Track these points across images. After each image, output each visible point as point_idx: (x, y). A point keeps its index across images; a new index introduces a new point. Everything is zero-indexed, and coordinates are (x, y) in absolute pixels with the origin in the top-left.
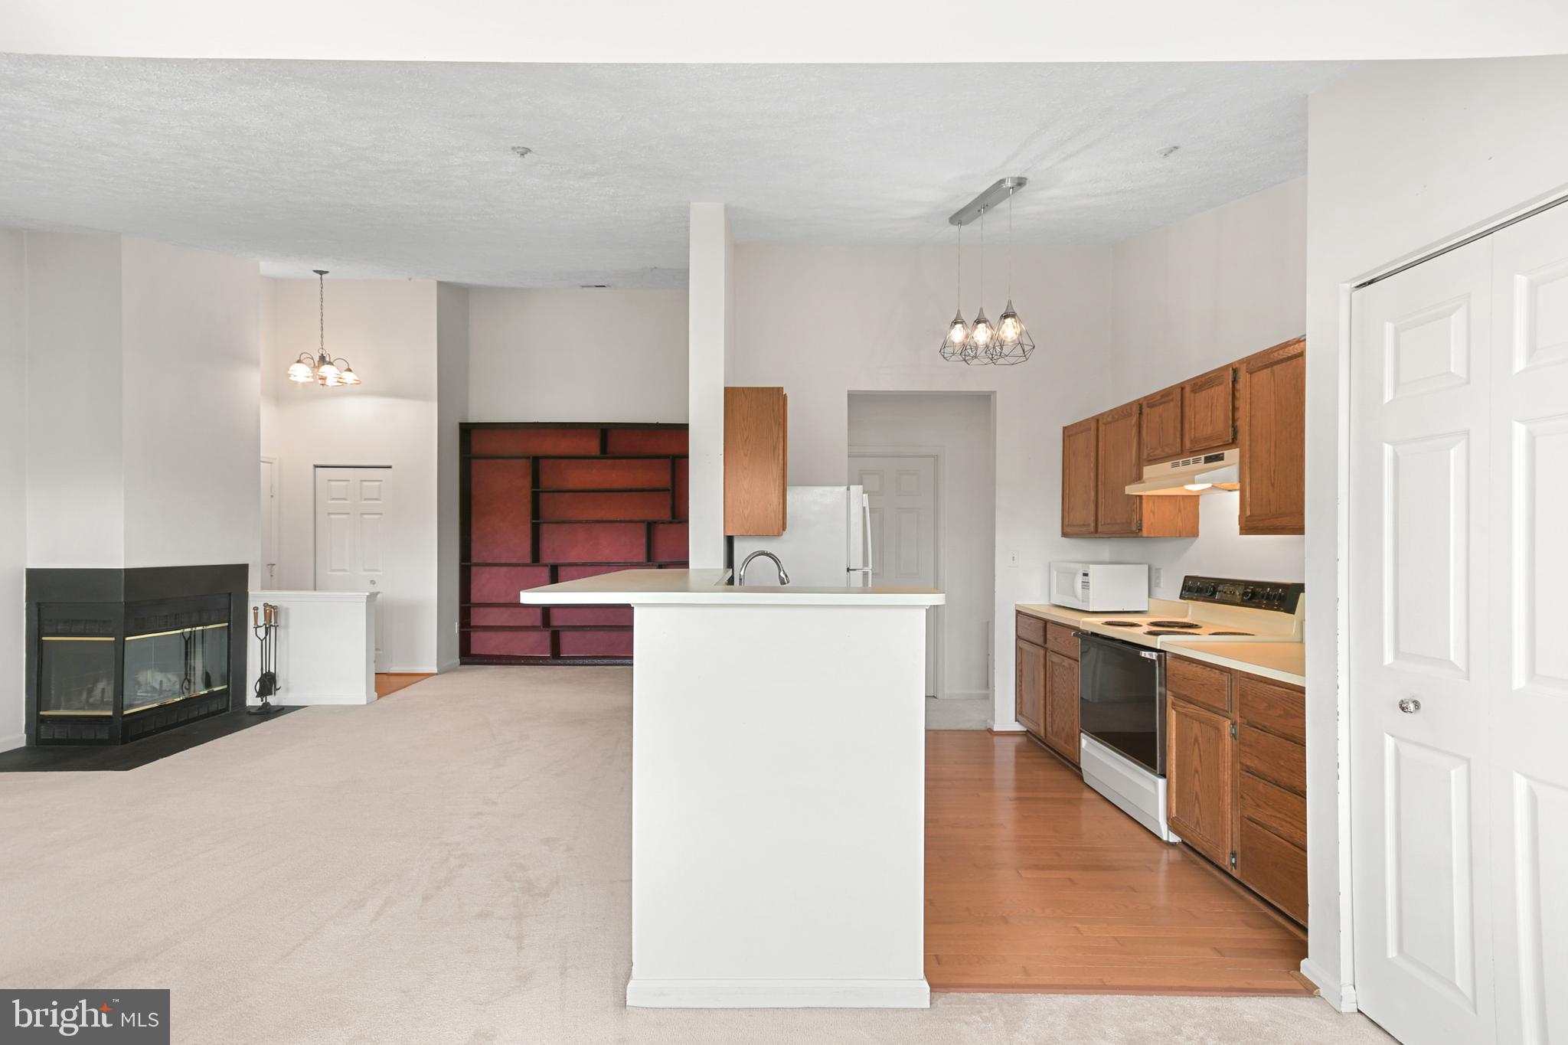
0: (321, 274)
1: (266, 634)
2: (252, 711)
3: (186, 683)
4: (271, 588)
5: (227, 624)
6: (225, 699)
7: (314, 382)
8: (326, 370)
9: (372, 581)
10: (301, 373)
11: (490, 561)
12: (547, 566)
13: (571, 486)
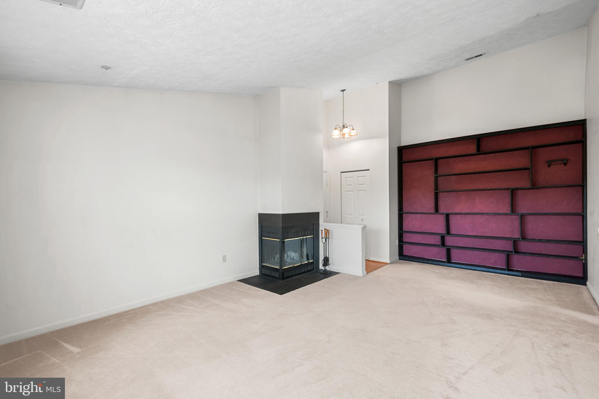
0: (343, 92)
1: (325, 242)
2: (321, 272)
3: (301, 257)
4: (327, 222)
5: (313, 236)
6: (313, 265)
7: (340, 137)
8: (346, 131)
9: (362, 219)
10: (336, 134)
11: (412, 211)
12: (444, 214)
13: (456, 172)
